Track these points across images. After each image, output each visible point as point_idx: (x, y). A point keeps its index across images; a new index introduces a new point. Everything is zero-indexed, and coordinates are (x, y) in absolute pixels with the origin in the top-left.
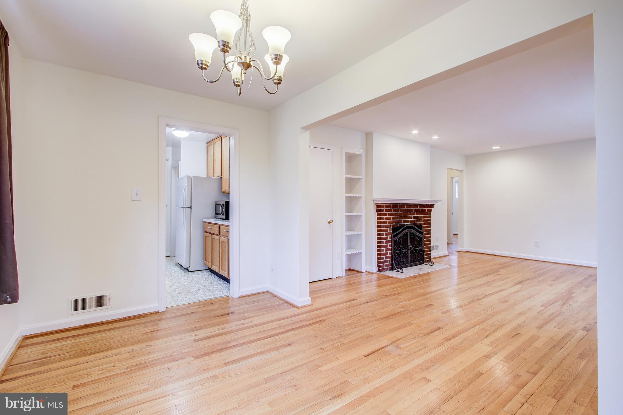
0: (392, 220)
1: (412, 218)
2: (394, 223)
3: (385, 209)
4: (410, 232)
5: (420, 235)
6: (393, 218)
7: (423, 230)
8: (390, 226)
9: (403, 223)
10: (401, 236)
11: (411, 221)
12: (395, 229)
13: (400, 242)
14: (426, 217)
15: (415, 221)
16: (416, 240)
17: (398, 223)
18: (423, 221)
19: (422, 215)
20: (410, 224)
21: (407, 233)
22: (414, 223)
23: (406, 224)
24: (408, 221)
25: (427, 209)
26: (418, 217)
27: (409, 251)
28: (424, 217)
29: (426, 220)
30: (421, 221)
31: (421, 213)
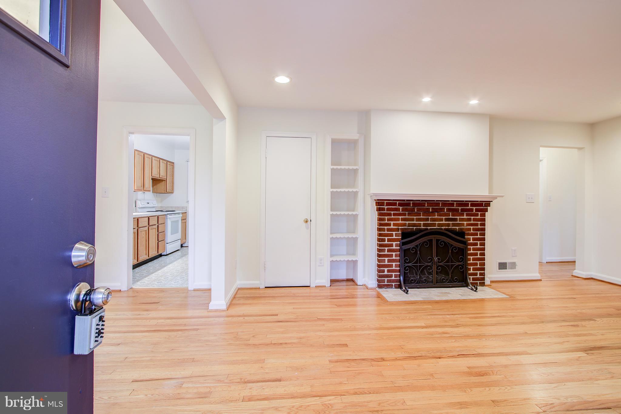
0: (400, 222)
1: (443, 221)
2: (405, 226)
3: (386, 207)
4: (438, 241)
5: (461, 246)
6: (404, 220)
7: (468, 238)
8: (397, 230)
9: (423, 227)
10: (419, 243)
11: (439, 225)
12: (405, 234)
13: (416, 252)
14: (474, 220)
15: (448, 225)
16: (450, 251)
17: (413, 227)
18: (468, 225)
19: (465, 217)
20: (437, 229)
21: (431, 241)
22: (447, 227)
23: (429, 228)
24: (434, 225)
25: (474, 208)
26: (455, 220)
27: (433, 265)
28: (469, 220)
29: (477, 225)
30: (463, 225)
31: (461, 214)
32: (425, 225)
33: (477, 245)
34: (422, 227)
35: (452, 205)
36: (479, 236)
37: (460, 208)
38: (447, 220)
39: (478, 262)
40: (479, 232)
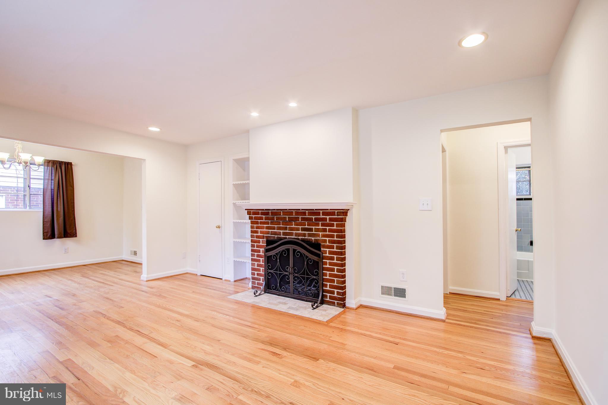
0: (265, 230)
1: (299, 231)
2: (269, 234)
3: (254, 216)
4: (294, 250)
5: (315, 258)
6: (267, 228)
7: (324, 251)
8: (263, 237)
10: (278, 251)
11: (297, 234)
12: (269, 242)
13: (277, 259)
14: (330, 231)
15: (304, 235)
16: (306, 263)
17: (275, 235)
18: (324, 236)
19: (320, 227)
20: (294, 238)
21: (288, 250)
22: (303, 237)
23: (288, 237)
24: (291, 234)
25: (328, 217)
26: (311, 230)
27: (291, 275)
28: (325, 230)
29: (332, 236)
30: (318, 235)
31: (316, 224)
32: (284, 234)
33: (334, 260)
34: (282, 236)
35: (304, 214)
36: (335, 250)
37: (314, 217)
38: (303, 229)
39: (335, 279)
40: (335, 245)
